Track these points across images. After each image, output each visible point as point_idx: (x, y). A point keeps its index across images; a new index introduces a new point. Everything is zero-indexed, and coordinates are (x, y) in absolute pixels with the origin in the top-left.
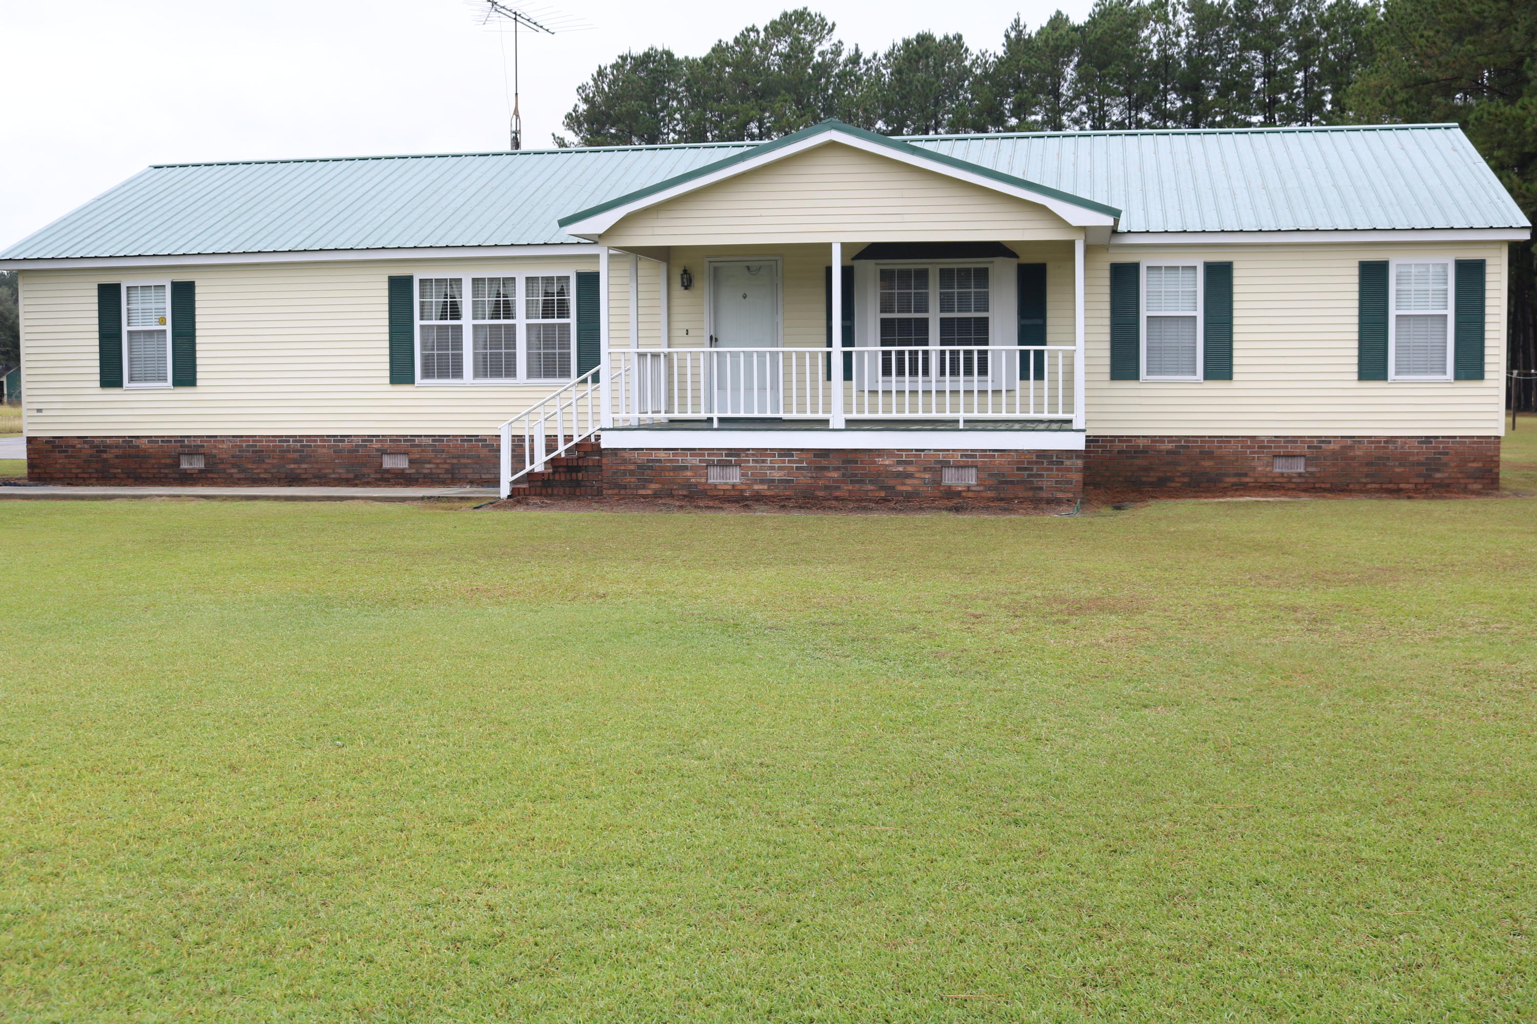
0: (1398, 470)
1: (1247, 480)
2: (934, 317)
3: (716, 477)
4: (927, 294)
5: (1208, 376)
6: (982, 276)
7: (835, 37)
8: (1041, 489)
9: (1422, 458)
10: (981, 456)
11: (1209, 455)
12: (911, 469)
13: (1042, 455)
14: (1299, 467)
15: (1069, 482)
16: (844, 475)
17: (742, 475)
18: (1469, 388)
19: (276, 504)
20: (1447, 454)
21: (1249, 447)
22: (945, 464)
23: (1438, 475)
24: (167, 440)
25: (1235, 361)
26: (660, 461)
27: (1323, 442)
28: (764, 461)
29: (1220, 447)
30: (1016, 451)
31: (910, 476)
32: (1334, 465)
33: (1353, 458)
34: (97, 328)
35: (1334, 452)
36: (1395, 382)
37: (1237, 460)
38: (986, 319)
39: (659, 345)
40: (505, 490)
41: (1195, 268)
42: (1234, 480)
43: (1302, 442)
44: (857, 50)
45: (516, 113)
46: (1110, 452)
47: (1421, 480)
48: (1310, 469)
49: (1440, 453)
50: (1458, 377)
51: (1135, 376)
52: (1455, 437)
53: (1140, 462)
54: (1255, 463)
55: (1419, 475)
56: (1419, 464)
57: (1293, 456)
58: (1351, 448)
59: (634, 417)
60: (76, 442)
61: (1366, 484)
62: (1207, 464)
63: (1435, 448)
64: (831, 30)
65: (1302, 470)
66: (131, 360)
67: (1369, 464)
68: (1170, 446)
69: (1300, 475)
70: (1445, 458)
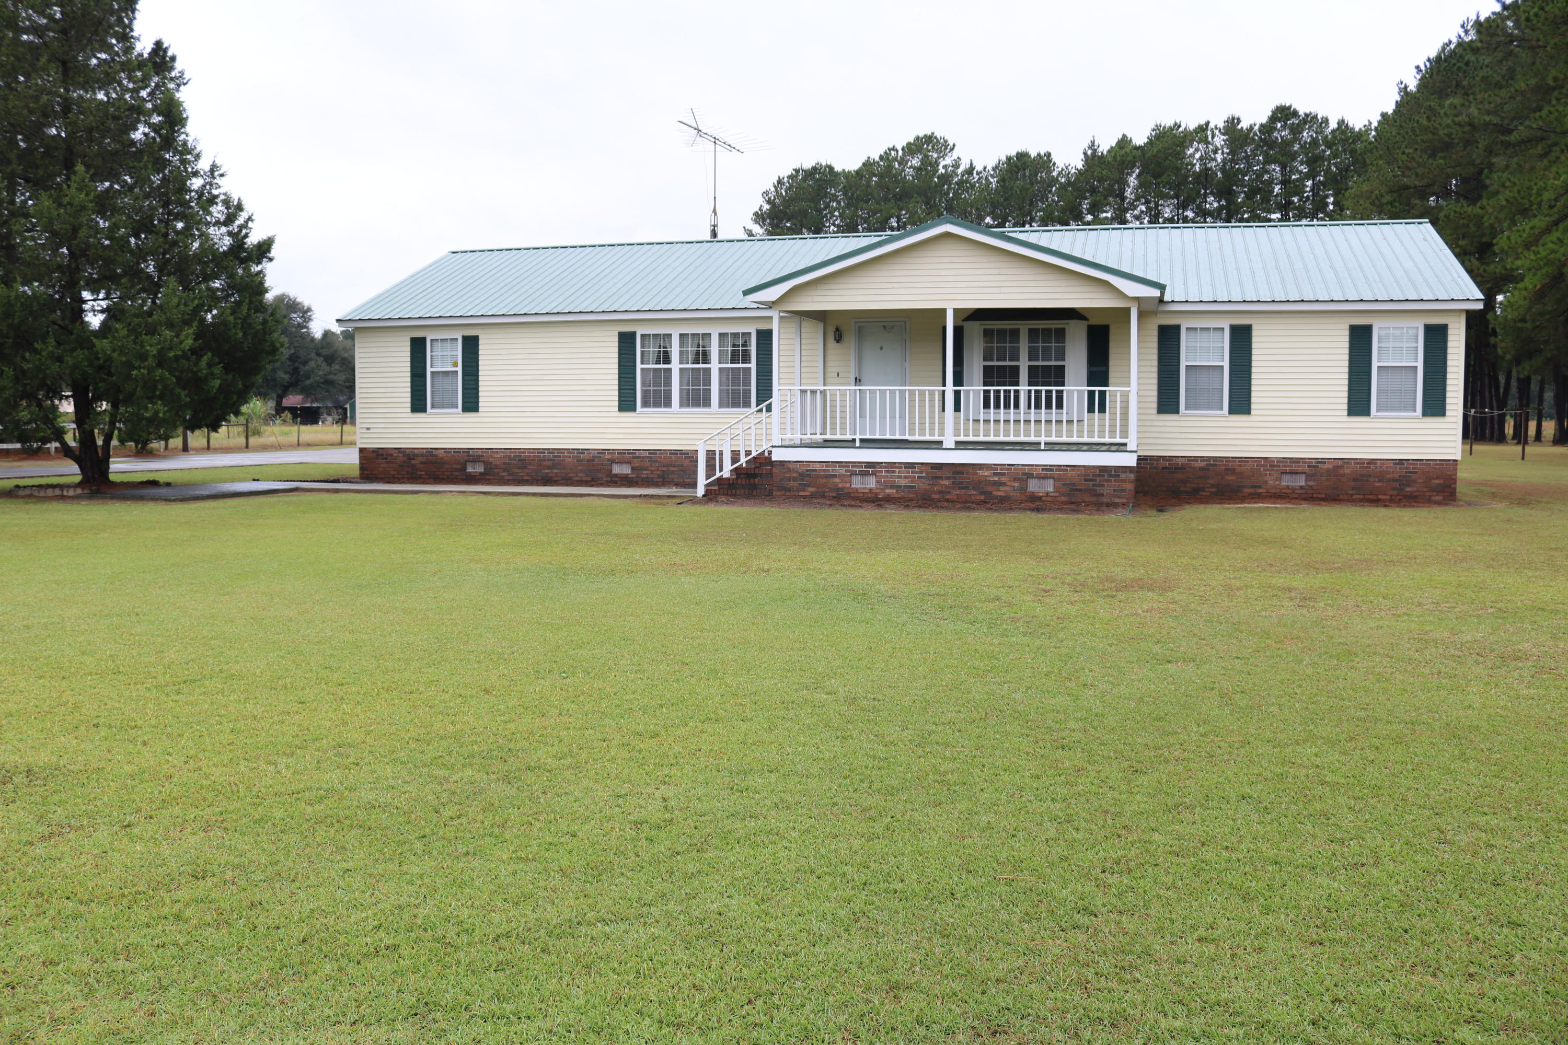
0: (1377, 485)
1: (1261, 490)
2: (1024, 365)
3: (857, 483)
4: (1018, 347)
5: (1232, 411)
6: (1060, 334)
7: (955, 154)
8: (1103, 495)
9: (1396, 476)
10: (1057, 470)
11: (1232, 471)
12: (1004, 479)
13: (1104, 469)
14: (1301, 481)
15: (1123, 491)
16: (953, 483)
17: (877, 482)
18: (1434, 423)
19: (534, 499)
20: (1416, 473)
21: (1262, 466)
22: (1030, 476)
23: (1408, 489)
24: (457, 451)
25: (1253, 400)
26: (816, 471)
27: (1320, 463)
28: (893, 472)
29: (1241, 466)
30: (1084, 466)
31: (1004, 484)
32: (1327, 480)
33: (1343, 475)
34: (409, 369)
35: (1328, 471)
36: (1376, 417)
37: (1253, 476)
38: (1063, 367)
39: (817, 384)
40: (701, 491)
41: (1223, 329)
42: (1251, 491)
43: (1304, 462)
44: (971, 164)
45: (715, 211)
46: (1156, 468)
47: (1396, 493)
48: (1309, 483)
49: (1410, 472)
50: (1425, 414)
51: (1176, 411)
52: (1422, 460)
53: (1179, 476)
54: (1268, 477)
55: (1394, 489)
56: (1394, 480)
57: (1296, 473)
58: (1341, 467)
59: (797, 438)
60: (393, 452)
61: (1352, 495)
62: (1230, 478)
63: (1407, 468)
64: (952, 149)
65: (1303, 484)
66: (433, 392)
67: (1355, 480)
68: (1202, 464)
69: (1301, 487)
70: (1414, 477)
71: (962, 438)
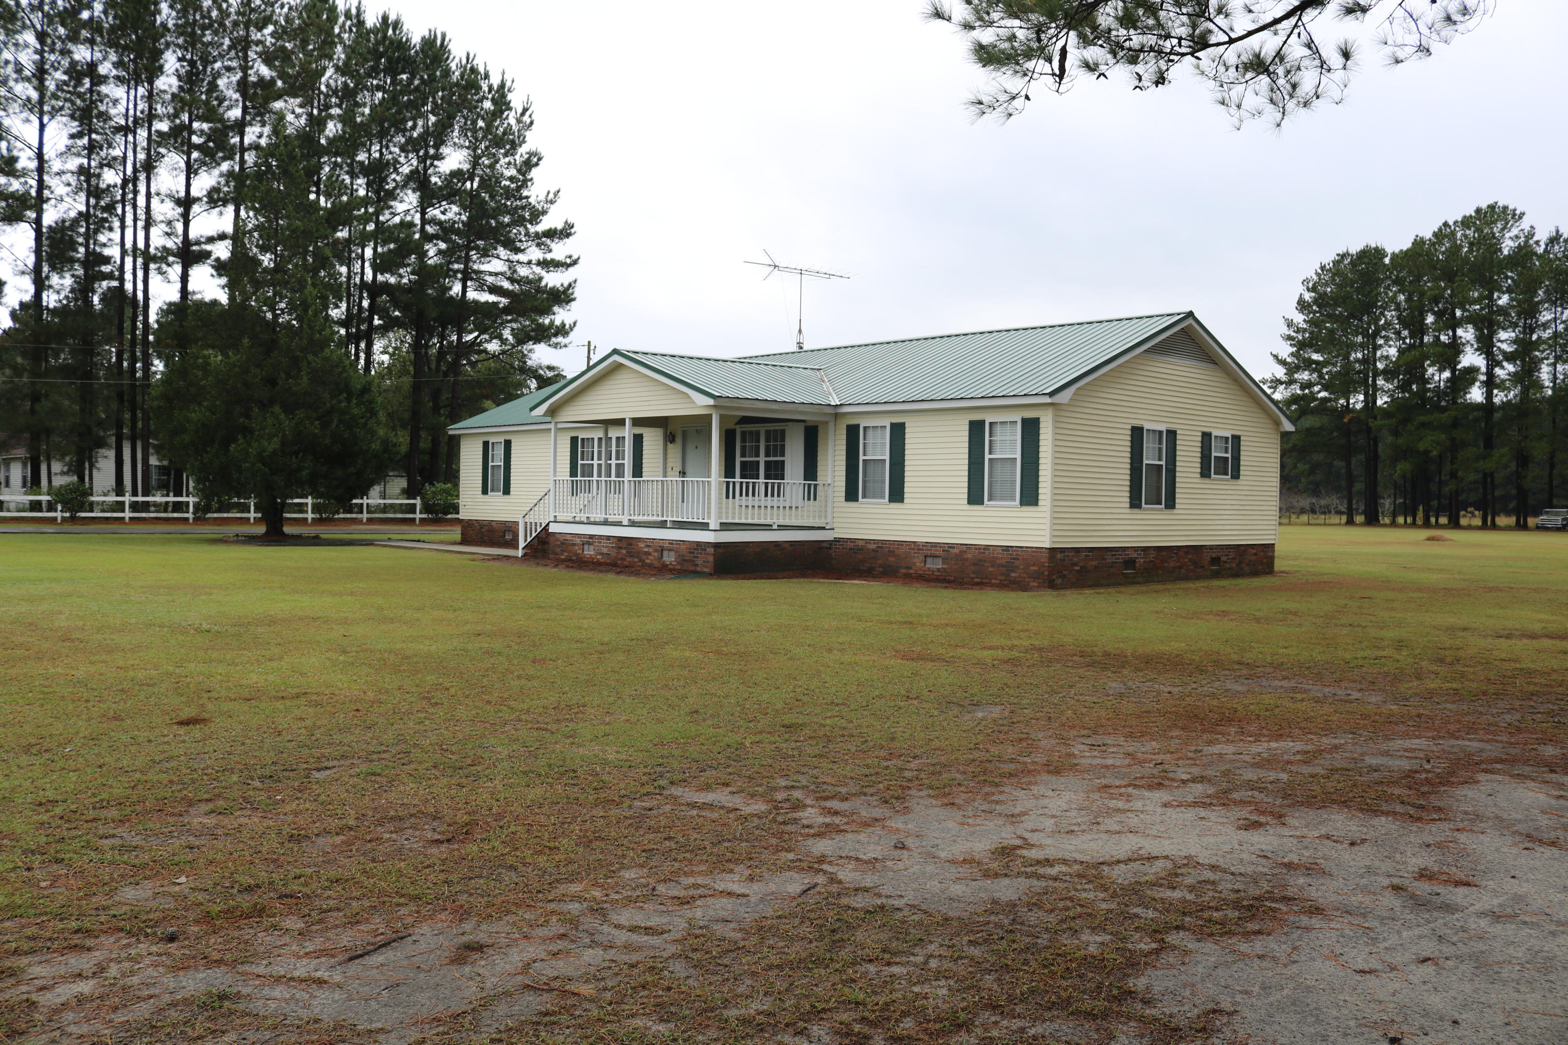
0: (990, 569)
1: (911, 572)
2: (762, 459)
3: (589, 552)
4: (759, 446)
5: (891, 500)
6: (782, 435)
8: (698, 565)
9: (1004, 562)
10: (676, 544)
11: (892, 553)
12: (650, 550)
14: (938, 564)
15: (708, 562)
16: (627, 552)
17: (594, 550)
18: (1029, 511)
20: (1018, 559)
21: (912, 549)
22: (662, 549)
23: (1013, 575)
25: (906, 490)
26: (567, 540)
27: (950, 547)
28: (601, 542)
29: (897, 549)
30: (688, 541)
31: (650, 554)
32: (956, 564)
33: (967, 560)
35: (956, 555)
36: (988, 506)
37: (906, 558)
38: (783, 462)
39: (659, 477)
40: (520, 553)
41: (886, 426)
42: (904, 571)
43: (940, 547)
45: (800, 331)
47: (1003, 578)
48: (945, 566)
49: (1014, 559)
50: (1022, 504)
51: (857, 499)
52: (1022, 547)
53: (860, 556)
54: (916, 560)
55: (1002, 574)
56: (1003, 566)
57: (936, 557)
58: (965, 552)
61: (973, 578)
62: (891, 559)
63: (1011, 555)
65: (940, 567)
67: (975, 564)
68: (873, 546)
69: (938, 570)
70: (1017, 563)
71: (724, 521)
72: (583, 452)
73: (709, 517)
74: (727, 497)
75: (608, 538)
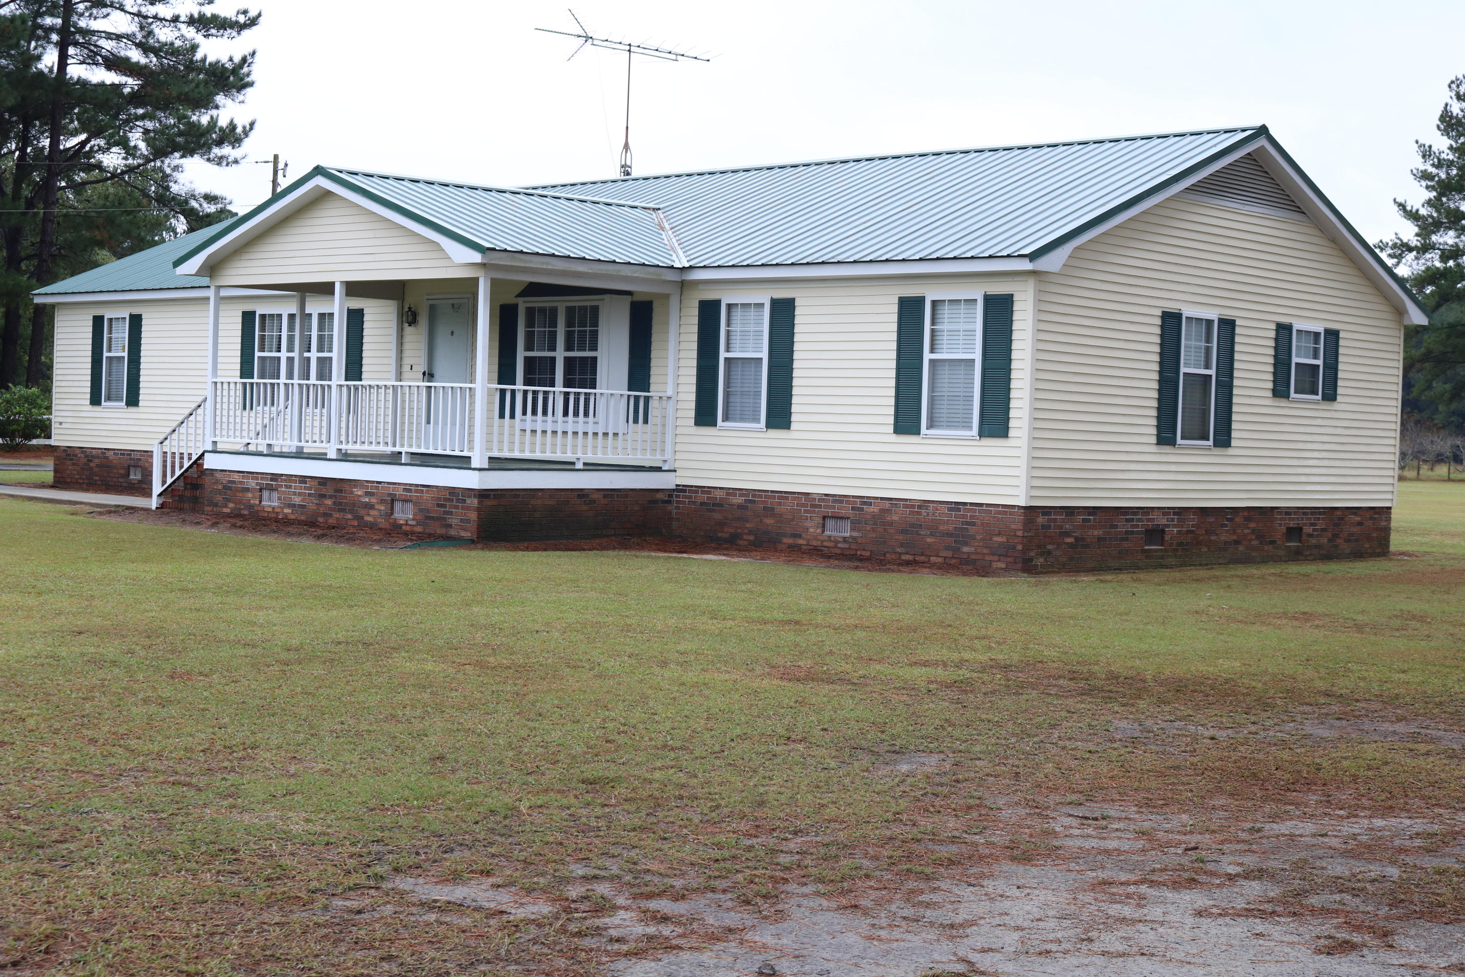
0: (929, 540)
1: (801, 542)
2: (560, 355)
4: (556, 331)
5: (770, 425)
6: (593, 315)
8: (450, 526)
9: (951, 527)
10: (416, 491)
11: (769, 511)
12: (374, 500)
13: (453, 491)
14: (844, 531)
15: (468, 521)
16: (334, 503)
17: (279, 499)
18: (993, 445)
20: (974, 524)
21: (803, 505)
23: (966, 549)
24: (123, 452)
25: (794, 408)
27: (865, 503)
28: (290, 487)
29: (780, 504)
30: (437, 487)
31: (372, 507)
32: (874, 530)
33: (891, 524)
34: (90, 353)
35: (874, 515)
36: (926, 437)
37: (793, 520)
38: (595, 359)
39: (389, 379)
40: (154, 503)
41: (763, 304)
42: (790, 541)
43: (848, 502)
45: (626, 147)
46: (694, 503)
47: (950, 554)
48: (855, 534)
49: (967, 523)
50: (982, 434)
51: (714, 424)
52: (981, 505)
53: (717, 516)
54: (808, 524)
55: (947, 548)
56: (949, 534)
57: (842, 518)
58: (888, 511)
61: (900, 554)
62: (769, 521)
63: (963, 516)
65: (847, 535)
67: (904, 532)
68: (738, 500)
69: (845, 539)
70: (972, 530)
72: (262, 338)
73: (471, 449)
74: (502, 415)
75: (303, 479)
